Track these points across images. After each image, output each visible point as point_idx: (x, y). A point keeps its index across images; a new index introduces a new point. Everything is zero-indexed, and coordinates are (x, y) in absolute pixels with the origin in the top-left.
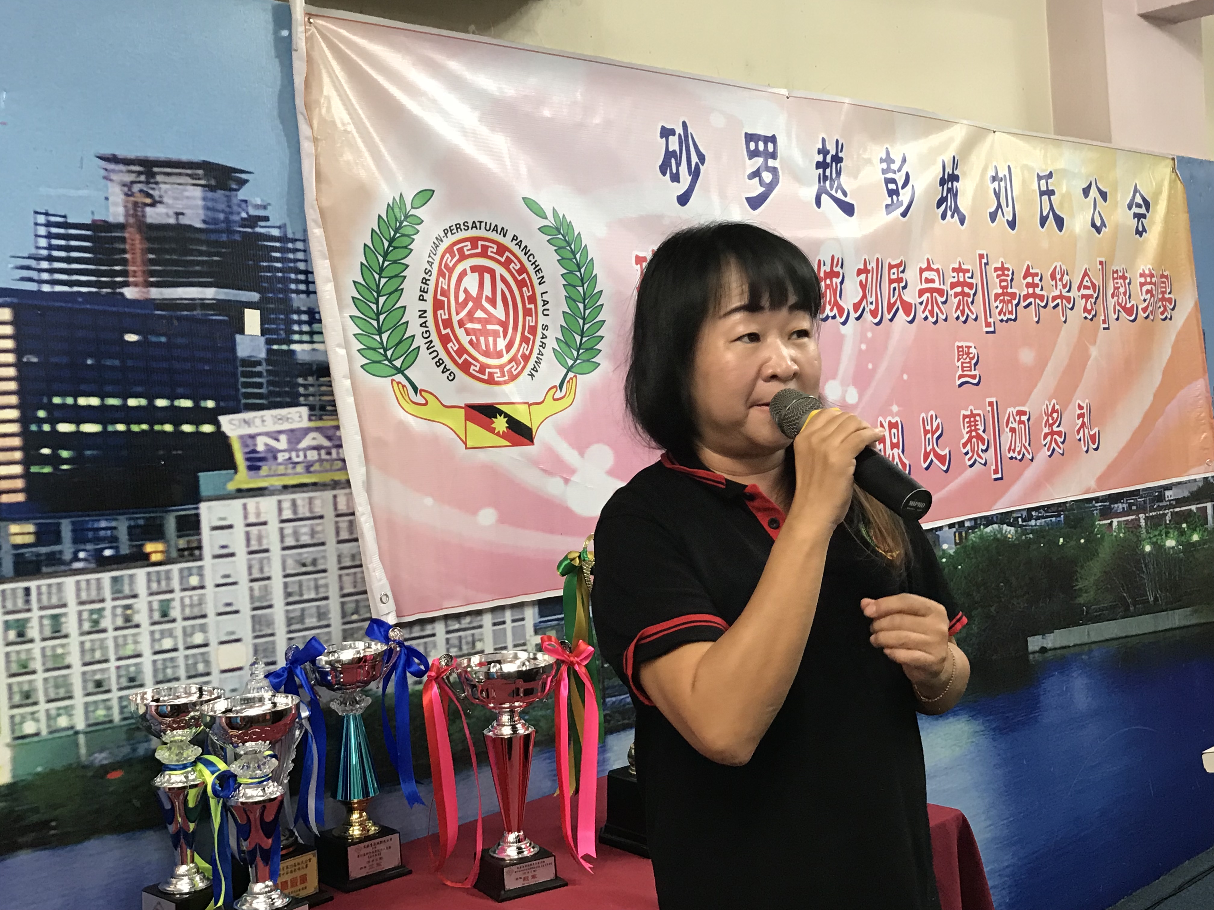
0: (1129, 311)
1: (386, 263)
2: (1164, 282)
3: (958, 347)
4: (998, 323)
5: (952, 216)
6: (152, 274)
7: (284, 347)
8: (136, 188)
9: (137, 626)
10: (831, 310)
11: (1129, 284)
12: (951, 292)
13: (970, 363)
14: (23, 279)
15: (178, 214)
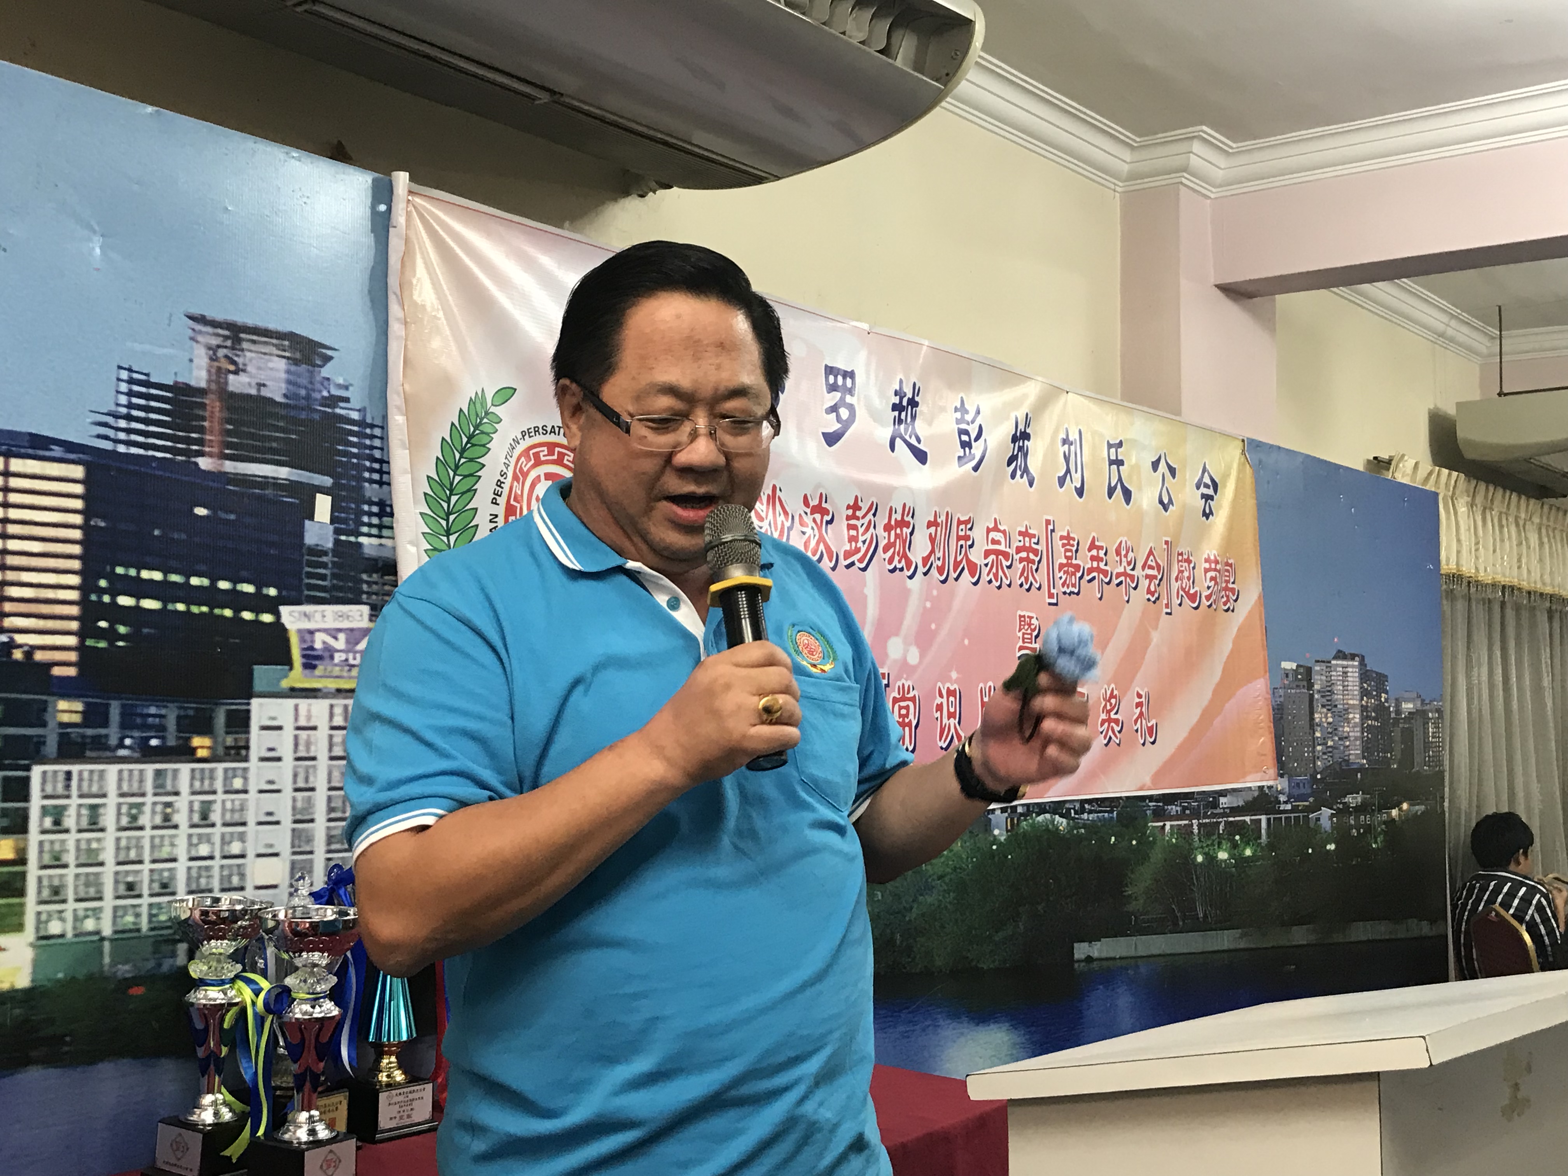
0: (1192, 597)
1: (463, 460)
2: (1227, 571)
3: (1020, 616)
4: (1061, 595)
5: (1022, 477)
6: (229, 446)
7: (352, 539)
8: (221, 352)
9: (176, 827)
10: (900, 562)
11: (1194, 568)
12: (1017, 557)
13: (1031, 634)
14: (99, 436)
15: (260, 385)
